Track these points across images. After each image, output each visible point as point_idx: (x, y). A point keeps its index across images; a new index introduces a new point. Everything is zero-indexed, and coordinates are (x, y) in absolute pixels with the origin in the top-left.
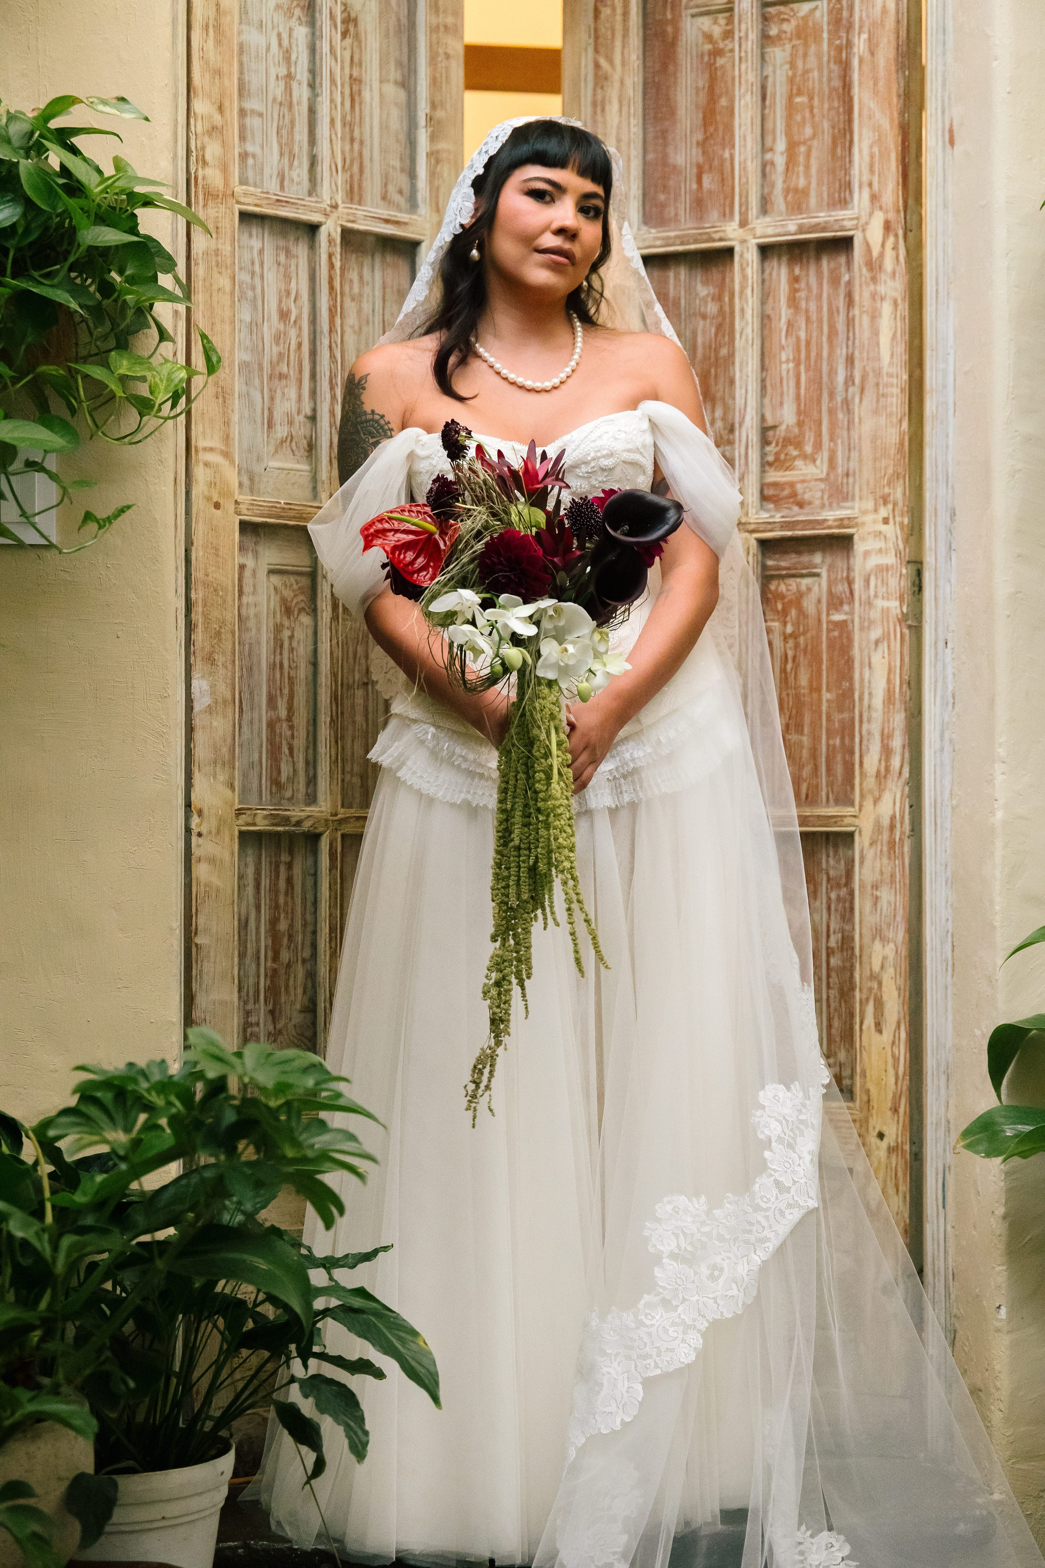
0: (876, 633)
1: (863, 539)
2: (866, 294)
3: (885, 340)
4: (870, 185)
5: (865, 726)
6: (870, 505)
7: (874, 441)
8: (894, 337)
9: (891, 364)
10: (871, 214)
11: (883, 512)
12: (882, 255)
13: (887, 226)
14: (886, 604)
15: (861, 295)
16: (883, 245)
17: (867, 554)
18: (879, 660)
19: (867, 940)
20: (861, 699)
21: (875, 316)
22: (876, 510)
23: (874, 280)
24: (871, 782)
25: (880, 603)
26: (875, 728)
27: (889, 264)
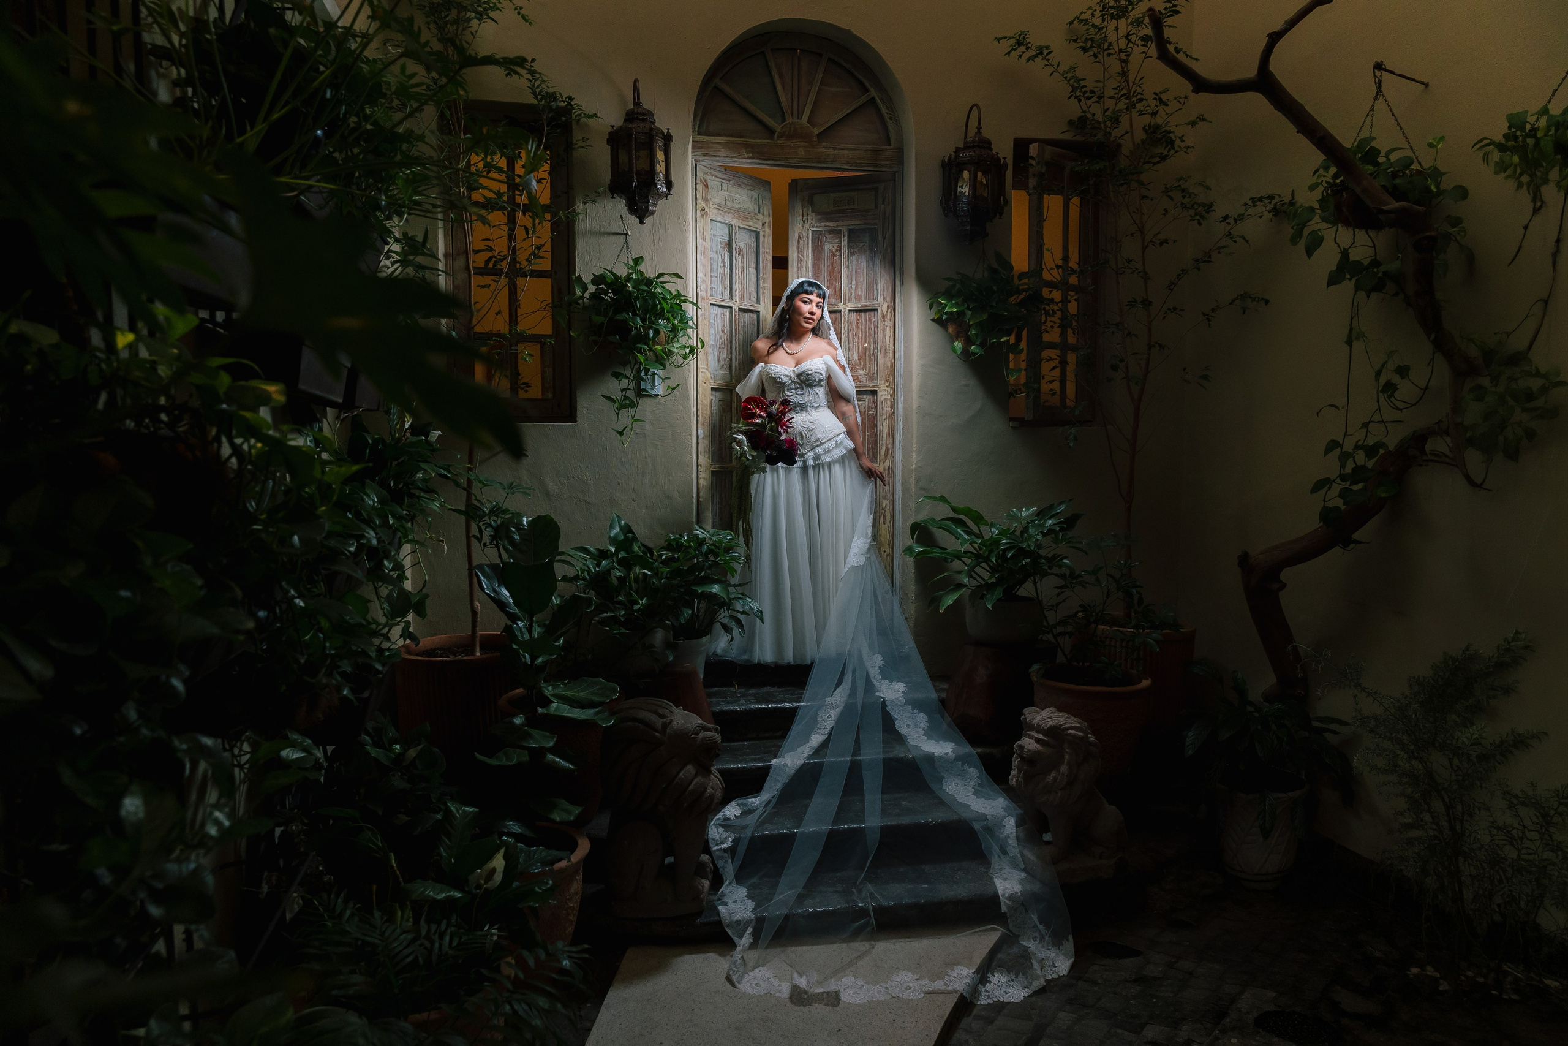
0: (884, 417)
1: (880, 391)
2: (882, 325)
3: (887, 338)
4: (883, 295)
5: (881, 442)
6: (883, 382)
7: (884, 365)
8: (890, 338)
9: (889, 345)
10: (883, 303)
11: (887, 384)
12: (887, 314)
13: (888, 307)
14: (887, 408)
15: (880, 325)
16: (887, 312)
17: (881, 395)
18: (885, 424)
19: (881, 499)
20: (880, 435)
21: (884, 331)
22: (885, 384)
23: (884, 321)
24: (882, 457)
25: (885, 409)
26: (884, 443)
27: (889, 317)
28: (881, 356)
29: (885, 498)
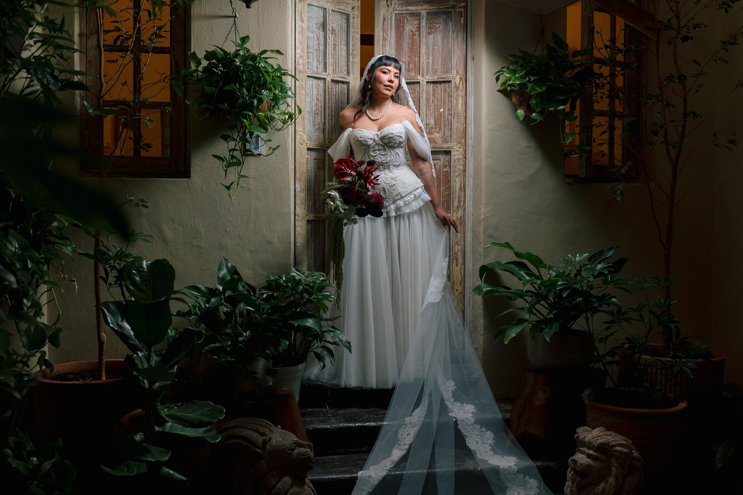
0: (457, 174)
1: (454, 152)
2: (455, 94)
3: (459, 105)
4: (456, 69)
5: (454, 195)
6: (456, 144)
7: (457, 129)
8: (462, 105)
9: (461, 111)
10: (456, 76)
11: (459, 146)
12: (459, 85)
13: (461, 79)
14: (459, 167)
16: (459, 83)
17: (455, 155)
18: (457, 180)
19: (454, 245)
20: (453, 189)
21: (457, 100)
22: (457, 145)
23: (457, 91)
24: (455, 208)
25: (458, 167)
26: (457, 196)
27: (461, 88)
28: (454, 121)
29: (457, 244)
